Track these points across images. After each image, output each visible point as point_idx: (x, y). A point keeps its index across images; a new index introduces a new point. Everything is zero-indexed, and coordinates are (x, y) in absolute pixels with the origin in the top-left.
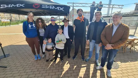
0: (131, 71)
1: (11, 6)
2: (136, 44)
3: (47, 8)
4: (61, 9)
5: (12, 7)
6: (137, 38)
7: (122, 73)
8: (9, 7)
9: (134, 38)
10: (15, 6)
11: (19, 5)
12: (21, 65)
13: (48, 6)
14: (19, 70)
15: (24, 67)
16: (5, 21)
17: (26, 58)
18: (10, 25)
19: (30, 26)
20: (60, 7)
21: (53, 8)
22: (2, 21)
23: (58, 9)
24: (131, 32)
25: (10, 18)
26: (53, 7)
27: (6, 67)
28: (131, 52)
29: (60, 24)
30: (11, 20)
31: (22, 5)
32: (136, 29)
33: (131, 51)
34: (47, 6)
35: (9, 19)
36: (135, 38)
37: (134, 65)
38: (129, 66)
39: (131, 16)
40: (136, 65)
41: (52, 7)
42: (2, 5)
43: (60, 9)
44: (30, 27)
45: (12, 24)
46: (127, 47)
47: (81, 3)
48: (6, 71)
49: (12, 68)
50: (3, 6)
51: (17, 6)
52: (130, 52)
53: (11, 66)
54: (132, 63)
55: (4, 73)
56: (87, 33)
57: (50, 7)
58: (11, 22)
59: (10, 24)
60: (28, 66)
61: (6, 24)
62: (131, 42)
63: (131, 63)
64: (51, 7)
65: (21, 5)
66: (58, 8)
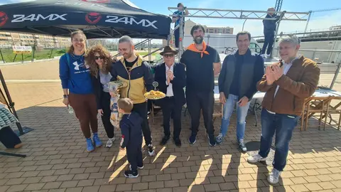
0: (314, 172)
1: (36, 17)
2: (334, 110)
3: (117, 21)
4: (151, 24)
5: (37, 19)
6: (336, 96)
7: (292, 176)
8: (32, 19)
9: (329, 94)
10: (44, 18)
11: (55, 17)
12: (56, 152)
13: (120, 17)
14: (53, 162)
15: (64, 157)
16: (22, 50)
17: (70, 138)
18: (32, 60)
19: (77, 66)
20: (147, 21)
21: (131, 23)
22: (14, 50)
23: (144, 25)
24: (324, 80)
25: (33, 43)
26: (132, 19)
27: (24, 156)
28: (322, 129)
29: (150, 58)
30: (34, 48)
31: (61, 17)
32: (336, 73)
33: (321, 127)
34: (117, 18)
35: (30, 45)
36: (332, 95)
37: (322, 160)
38: (312, 161)
39: (330, 40)
40: (329, 159)
41: (129, 20)
42: (15, 16)
43: (147, 23)
44: (77, 68)
45: (38, 58)
46: (311, 115)
47: (200, 10)
48: (24, 164)
49: (37, 159)
50: (17, 17)
51: (50, 19)
52: (319, 129)
53: (35, 154)
54: (320, 154)
55: (19, 168)
56: (216, 82)
57: (124, 20)
58: (36, 53)
59: (32, 57)
60: (72, 156)
61: (23, 57)
62: (322, 105)
63: (316, 154)
64: (126, 19)
65: (58, 16)
66: (143, 21)
